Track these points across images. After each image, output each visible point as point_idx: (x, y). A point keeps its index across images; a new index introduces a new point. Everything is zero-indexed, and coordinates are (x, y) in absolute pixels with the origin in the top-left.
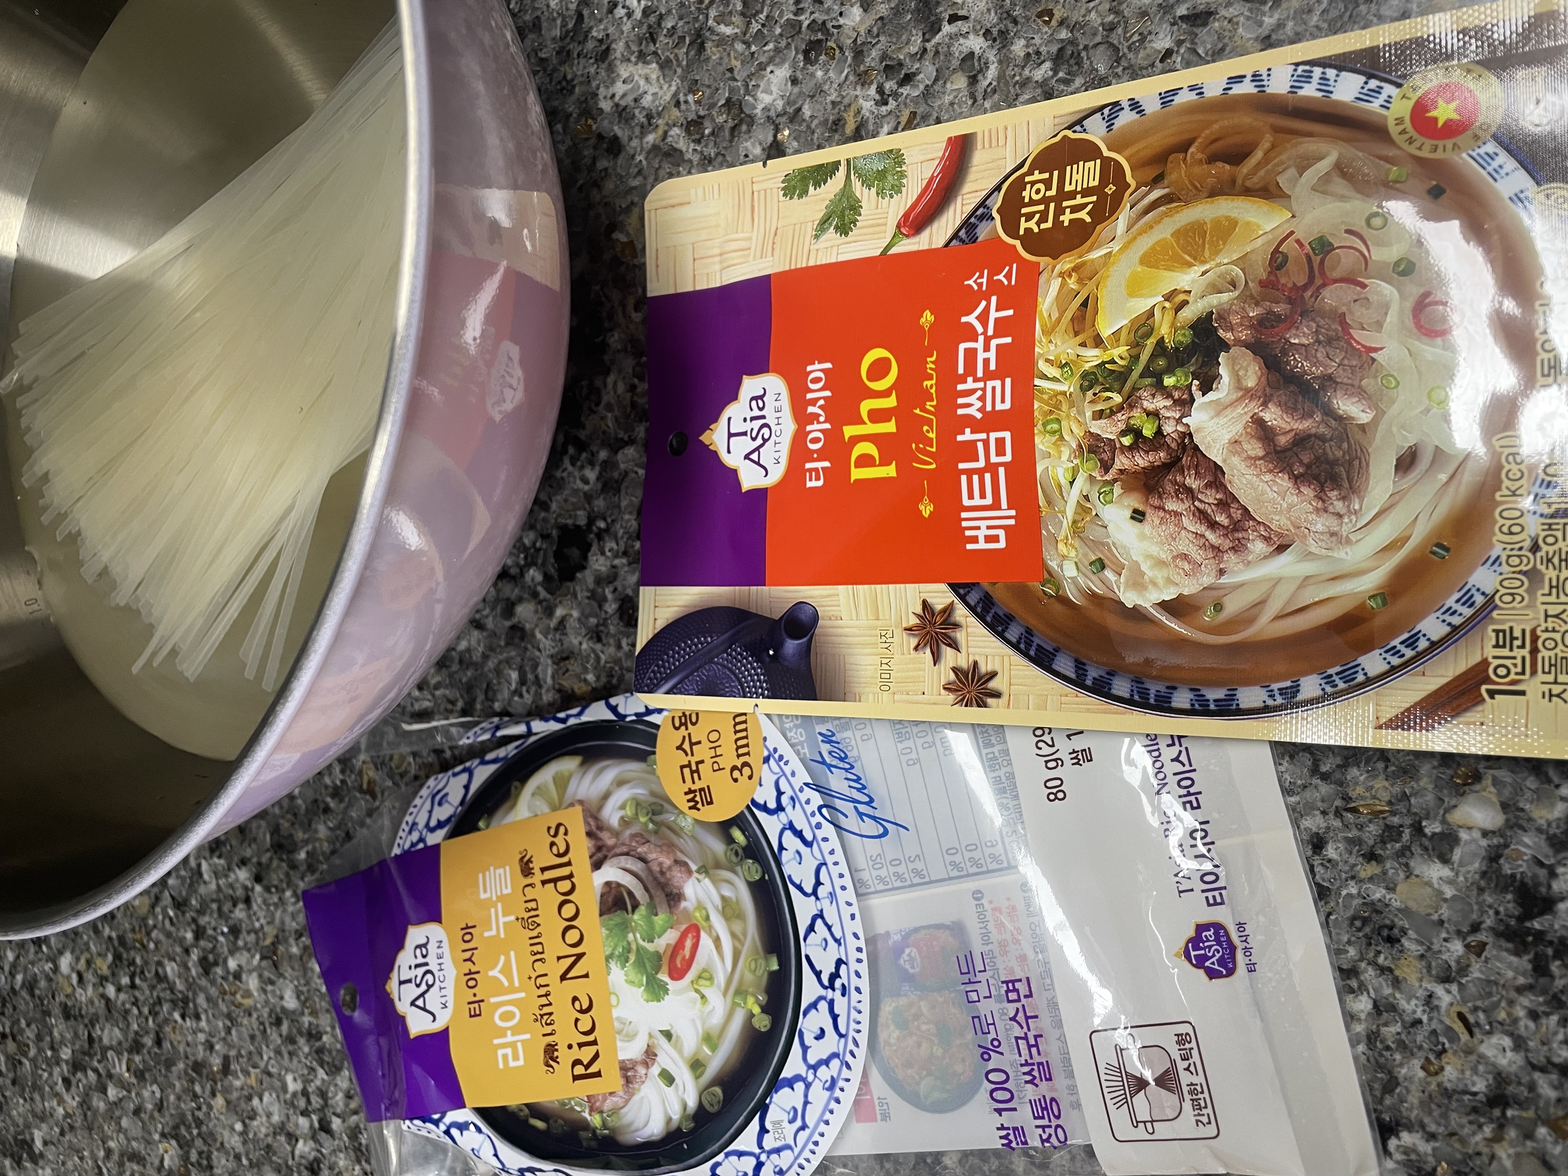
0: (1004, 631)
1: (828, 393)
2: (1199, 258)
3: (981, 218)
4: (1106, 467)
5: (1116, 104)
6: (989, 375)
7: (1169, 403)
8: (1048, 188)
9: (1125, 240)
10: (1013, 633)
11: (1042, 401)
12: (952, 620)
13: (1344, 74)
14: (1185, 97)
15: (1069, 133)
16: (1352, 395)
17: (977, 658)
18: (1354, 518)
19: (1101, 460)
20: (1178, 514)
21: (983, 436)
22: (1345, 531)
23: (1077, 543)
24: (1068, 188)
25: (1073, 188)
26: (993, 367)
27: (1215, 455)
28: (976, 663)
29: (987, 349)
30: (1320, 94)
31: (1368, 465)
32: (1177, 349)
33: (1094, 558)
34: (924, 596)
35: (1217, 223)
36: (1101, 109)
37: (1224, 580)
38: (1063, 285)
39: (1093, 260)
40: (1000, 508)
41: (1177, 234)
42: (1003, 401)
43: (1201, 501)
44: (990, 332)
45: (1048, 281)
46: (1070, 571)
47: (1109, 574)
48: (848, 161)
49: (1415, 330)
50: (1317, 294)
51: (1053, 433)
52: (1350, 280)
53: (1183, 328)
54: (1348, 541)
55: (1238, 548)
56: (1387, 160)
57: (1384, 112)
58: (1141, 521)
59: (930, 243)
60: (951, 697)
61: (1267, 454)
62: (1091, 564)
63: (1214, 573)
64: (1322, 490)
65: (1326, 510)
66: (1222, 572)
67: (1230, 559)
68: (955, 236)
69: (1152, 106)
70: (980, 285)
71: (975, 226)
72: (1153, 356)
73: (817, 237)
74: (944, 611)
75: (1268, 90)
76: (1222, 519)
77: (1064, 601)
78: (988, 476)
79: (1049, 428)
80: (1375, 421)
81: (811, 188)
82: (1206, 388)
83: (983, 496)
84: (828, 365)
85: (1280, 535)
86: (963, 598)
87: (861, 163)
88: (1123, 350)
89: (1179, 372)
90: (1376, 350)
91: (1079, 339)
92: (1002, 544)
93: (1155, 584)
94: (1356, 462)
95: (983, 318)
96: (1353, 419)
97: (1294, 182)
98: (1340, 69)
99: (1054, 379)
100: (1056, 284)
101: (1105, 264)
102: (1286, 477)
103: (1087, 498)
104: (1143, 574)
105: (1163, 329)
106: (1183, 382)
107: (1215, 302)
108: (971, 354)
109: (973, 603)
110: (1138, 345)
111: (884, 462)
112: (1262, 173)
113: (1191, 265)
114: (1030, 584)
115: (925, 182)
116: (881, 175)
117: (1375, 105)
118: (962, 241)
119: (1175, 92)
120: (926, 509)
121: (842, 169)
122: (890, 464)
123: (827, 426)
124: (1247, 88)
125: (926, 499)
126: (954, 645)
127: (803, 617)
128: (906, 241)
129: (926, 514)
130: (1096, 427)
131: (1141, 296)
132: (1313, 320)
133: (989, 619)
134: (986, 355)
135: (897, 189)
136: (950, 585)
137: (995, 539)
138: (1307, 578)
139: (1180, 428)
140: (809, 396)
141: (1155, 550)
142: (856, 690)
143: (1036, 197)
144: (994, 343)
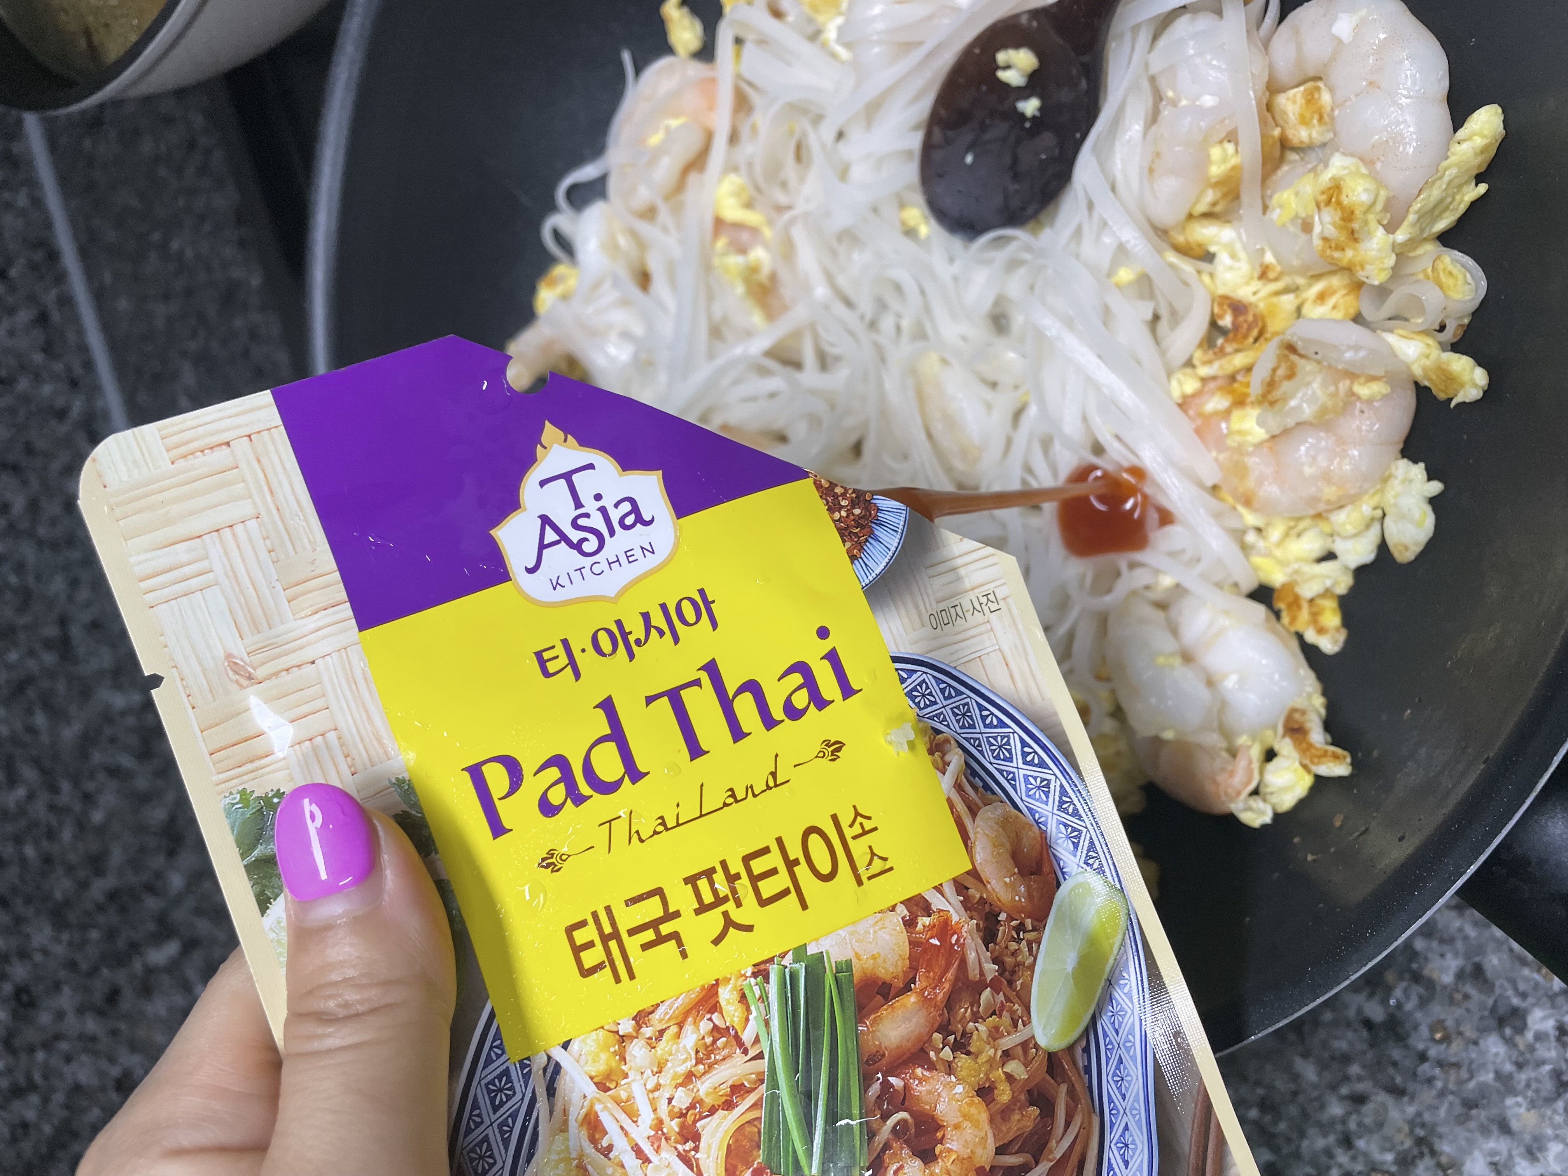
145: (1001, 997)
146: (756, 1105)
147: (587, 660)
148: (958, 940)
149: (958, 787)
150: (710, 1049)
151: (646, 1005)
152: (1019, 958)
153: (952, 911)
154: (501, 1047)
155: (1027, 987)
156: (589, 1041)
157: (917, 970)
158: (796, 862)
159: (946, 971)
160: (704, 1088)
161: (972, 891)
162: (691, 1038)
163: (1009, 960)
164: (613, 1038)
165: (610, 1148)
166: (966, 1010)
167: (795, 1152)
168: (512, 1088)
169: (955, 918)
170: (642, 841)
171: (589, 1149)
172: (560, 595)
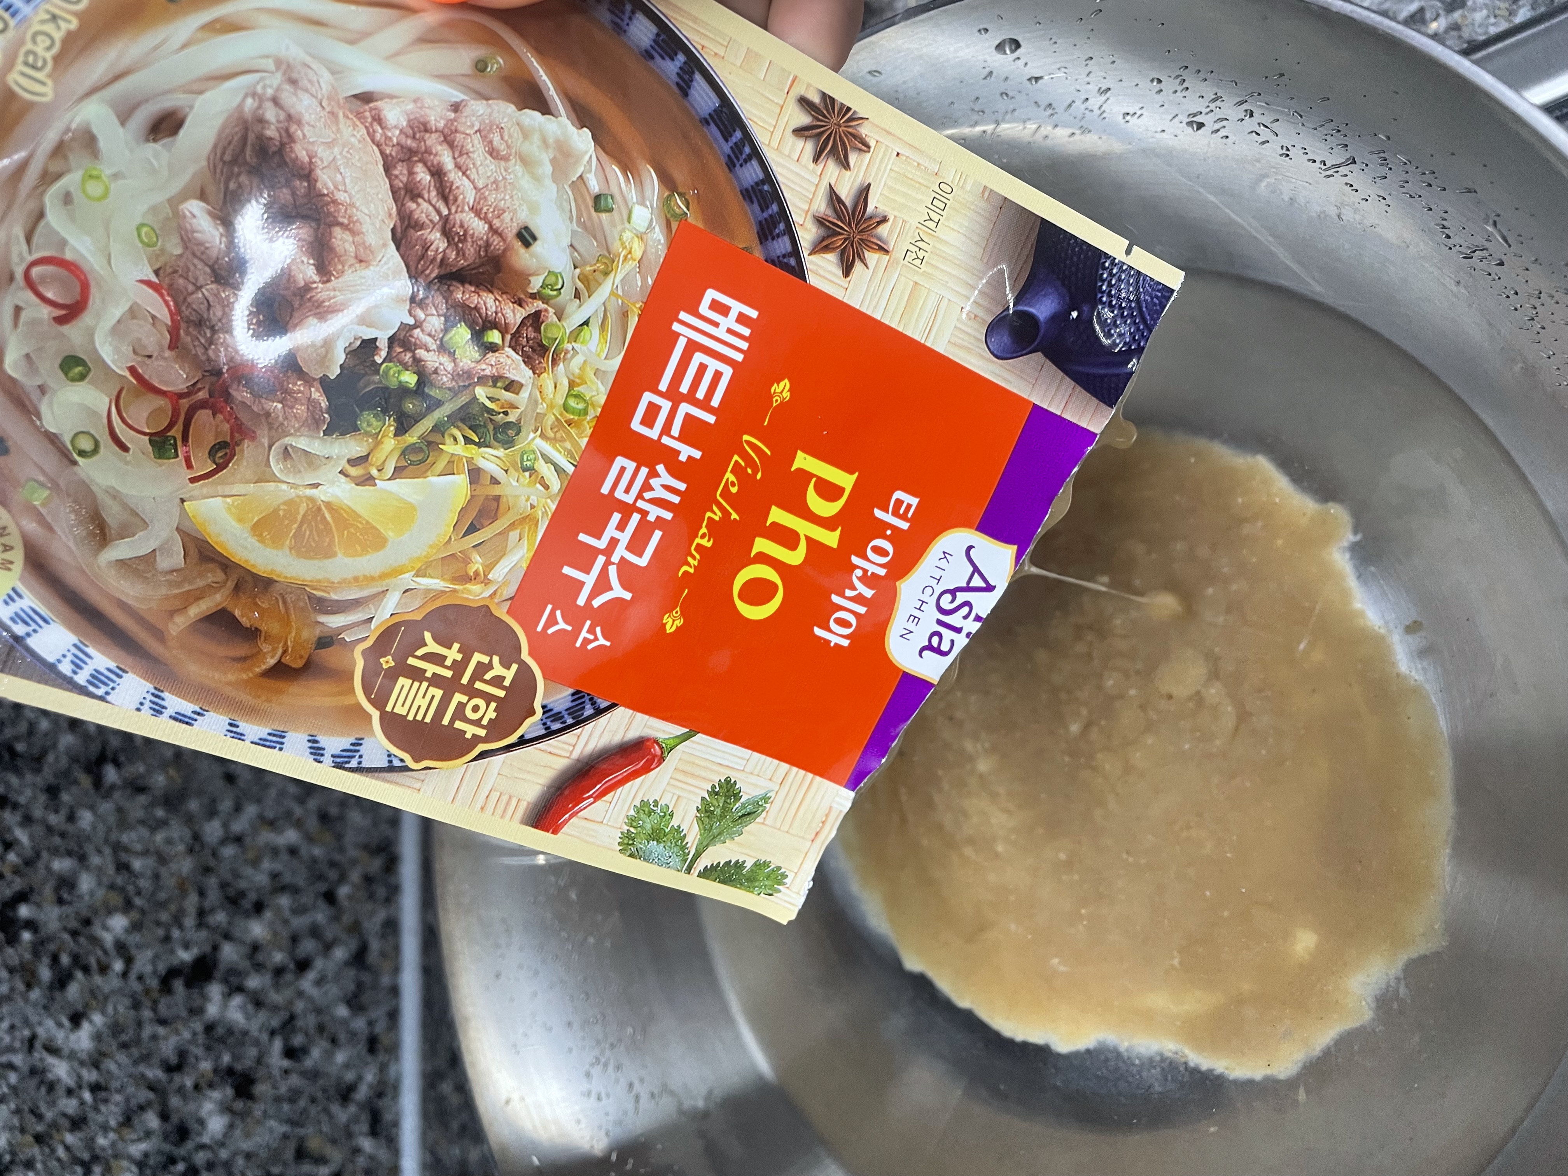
0: (763, 182)
1: (835, 599)
2: (316, 511)
3: (557, 717)
4: (535, 319)
5: (339, 766)
6: (627, 510)
7: (420, 353)
8: (461, 706)
9: (392, 581)
10: (751, 173)
11: (575, 444)
12: (822, 232)
13: (51, 659)
14: (254, 730)
15: (409, 762)
16: (200, 244)
17: (812, 165)
18: (259, 89)
19: (538, 330)
20: (477, 211)
21: (665, 440)
22: (276, 80)
23: (616, 246)
24: (438, 693)
25: (433, 691)
26: (616, 517)
27: (392, 257)
28: (816, 159)
29: (614, 542)
30: (90, 650)
31: (215, 146)
32: (385, 412)
33: (604, 216)
34: (843, 282)
35: (276, 542)
36: (359, 770)
37: (458, 96)
38: (489, 567)
39: (442, 578)
40: (690, 341)
41: (328, 553)
42: (623, 469)
43: (438, 212)
44: (601, 560)
45: (505, 583)
46: (642, 216)
47: (595, 185)
48: (689, 871)
49: (92, 283)
50: (193, 390)
51: (577, 396)
52: (146, 386)
53: (367, 433)
54: (278, 63)
55: (420, 128)
56: (42, 521)
57: (21, 588)
58: (526, 228)
59: (632, 719)
60: (864, 130)
61: (331, 225)
62: (610, 210)
63: (467, 112)
64: (283, 145)
65: (289, 118)
66: (456, 107)
67: (437, 118)
68: (599, 712)
69: (297, 740)
70: (591, 631)
71: (570, 711)
72: (416, 419)
73: (766, 799)
74: (826, 249)
75: (150, 687)
76: (423, 176)
77: (666, 180)
78: (684, 388)
79: (581, 406)
80: (184, 196)
81: (749, 865)
82: (369, 345)
83: (702, 368)
84: (818, 631)
85: (359, 115)
86: (795, 252)
87: (676, 861)
88: (449, 448)
89: (393, 383)
90: (148, 283)
91: (496, 490)
92: (711, 294)
93: (544, 141)
94: (228, 157)
95: (603, 584)
96: (210, 214)
97: (164, 548)
98: (52, 667)
99: (548, 460)
100: (498, 573)
101: (429, 564)
102: (319, 185)
103: (577, 295)
104: (553, 161)
105: (390, 444)
106: (393, 368)
107: (317, 443)
108: (637, 545)
109: (786, 239)
110: (429, 444)
111: (805, 476)
112: (200, 583)
113: (328, 505)
114: (700, 225)
115: (608, 797)
116: (656, 835)
117: (29, 601)
118: (593, 703)
119: (262, 743)
120: (782, 390)
121: (700, 866)
122: (800, 470)
123: (855, 560)
124: (174, 703)
125: (776, 401)
126: (834, 198)
127: (1006, 339)
128: (660, 736)
129: (785, 384)
130: (520, 372)
131: (400, 500)
132: (209, 360)
133: (775, 208)
134: (617, 535)
135: (645, 808)
136: (804, 278)
137: (716, 306)
138: (352, 42)
139: (421, 314)
140: (862, 610)
141: (526, 183)
142: (984, 205)
143: (481, 703)
144: (602, 544)
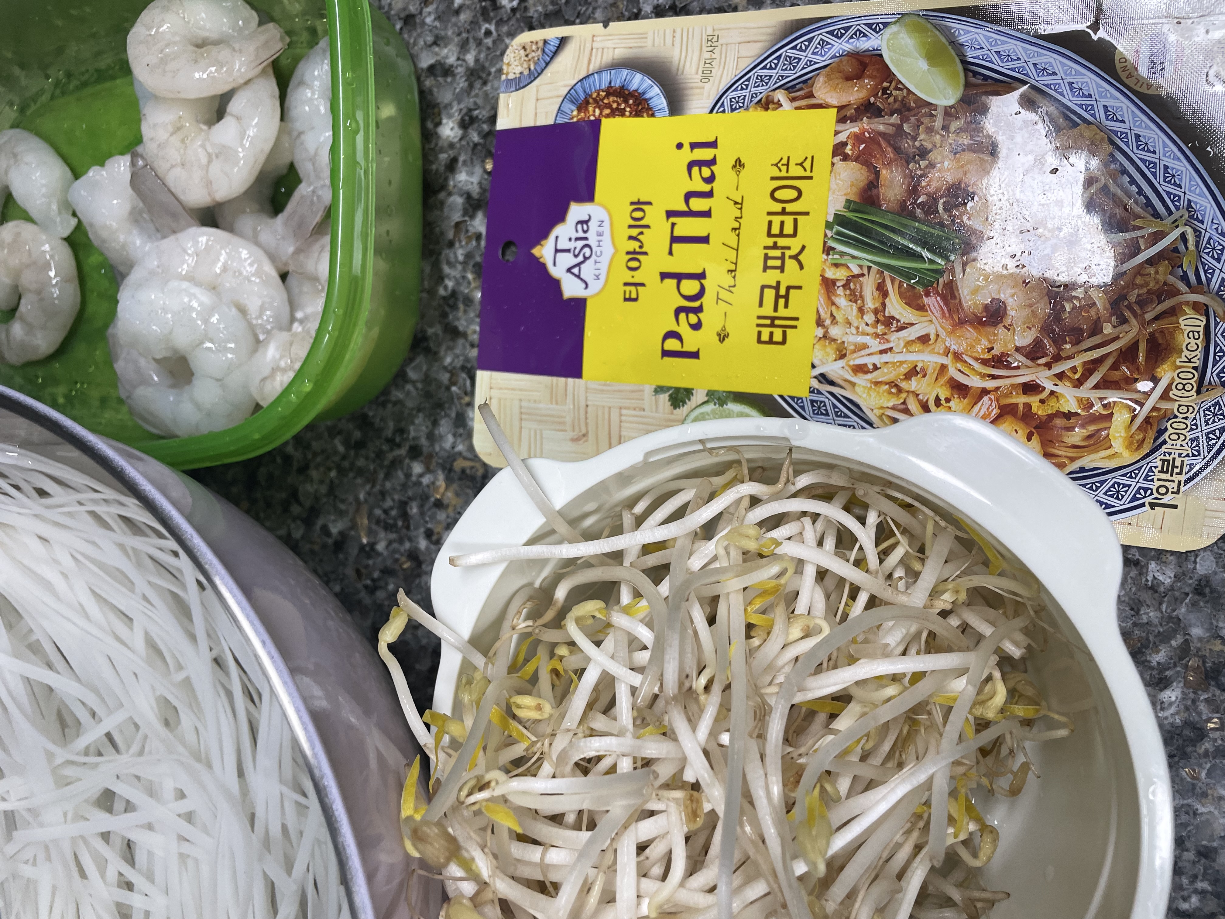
145: (913, 119)
146: (893, 280)
147: (638, 277)
148: (869, 133)
149: (793, 100)
150: (853, 292)
151: (814, 318)
152: (900, 98)
153: (852, 130)
154: (798, 399)
155: (918, 100)
156: (817, 354)
157: (871, 164)
158: (784, 209)
159: (880, 146)
160: (870, 304)
161: (848, 114)
162: (842, 301)
163: (896, 106)
164: (822, 342)
165: (875, 365)
166: (907, 142)
167: (928, 270)
168: (821, 402)
169: (856, 130)
170: (734, 286)
171: (869, 376)
172: (603, 277)
